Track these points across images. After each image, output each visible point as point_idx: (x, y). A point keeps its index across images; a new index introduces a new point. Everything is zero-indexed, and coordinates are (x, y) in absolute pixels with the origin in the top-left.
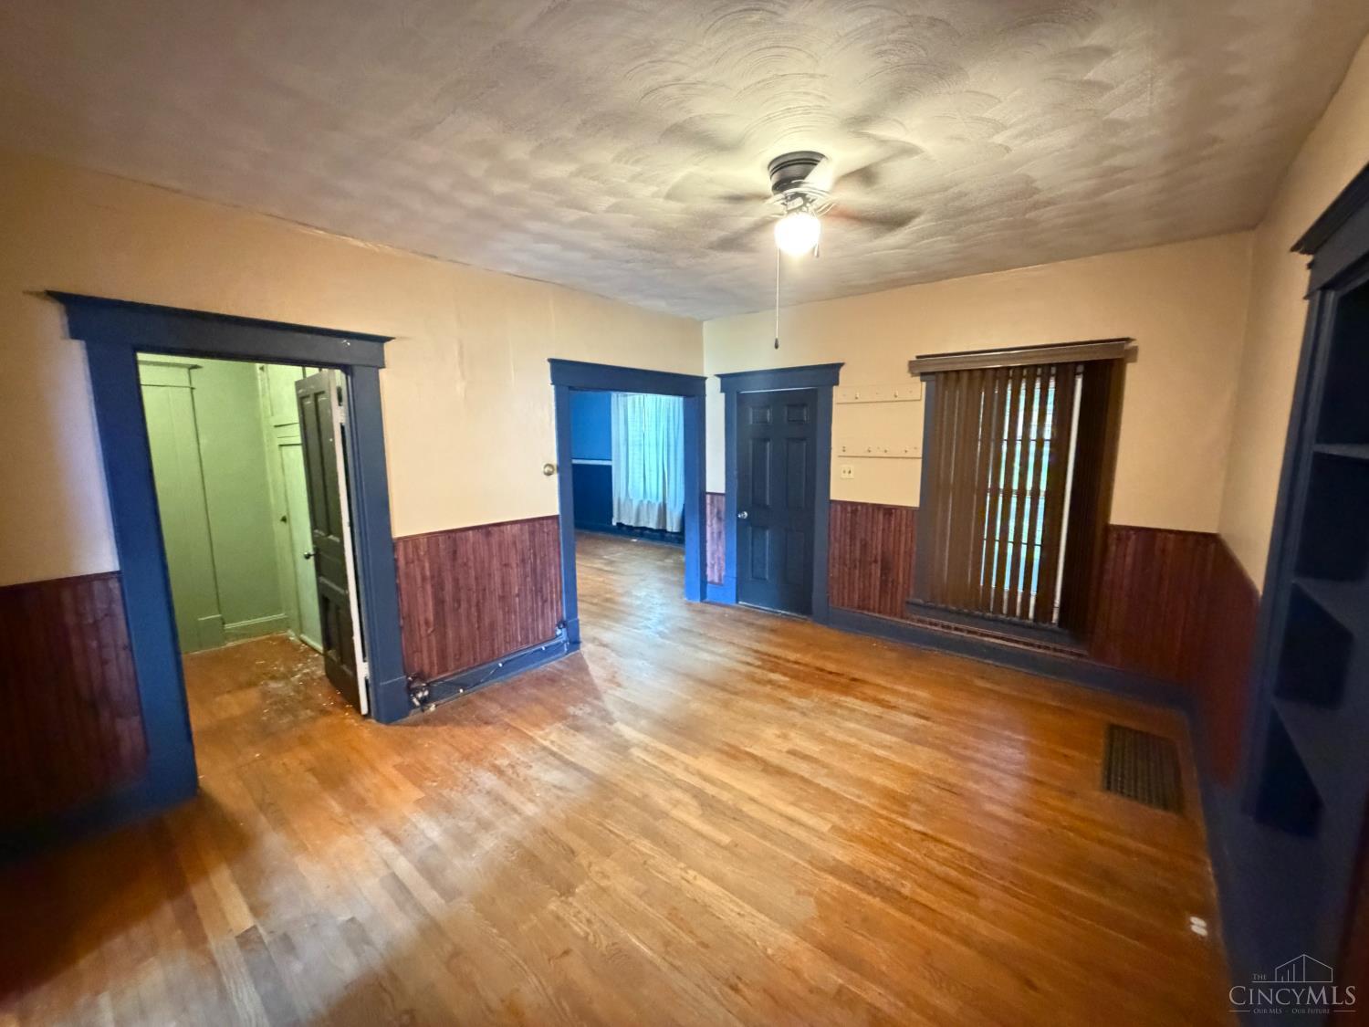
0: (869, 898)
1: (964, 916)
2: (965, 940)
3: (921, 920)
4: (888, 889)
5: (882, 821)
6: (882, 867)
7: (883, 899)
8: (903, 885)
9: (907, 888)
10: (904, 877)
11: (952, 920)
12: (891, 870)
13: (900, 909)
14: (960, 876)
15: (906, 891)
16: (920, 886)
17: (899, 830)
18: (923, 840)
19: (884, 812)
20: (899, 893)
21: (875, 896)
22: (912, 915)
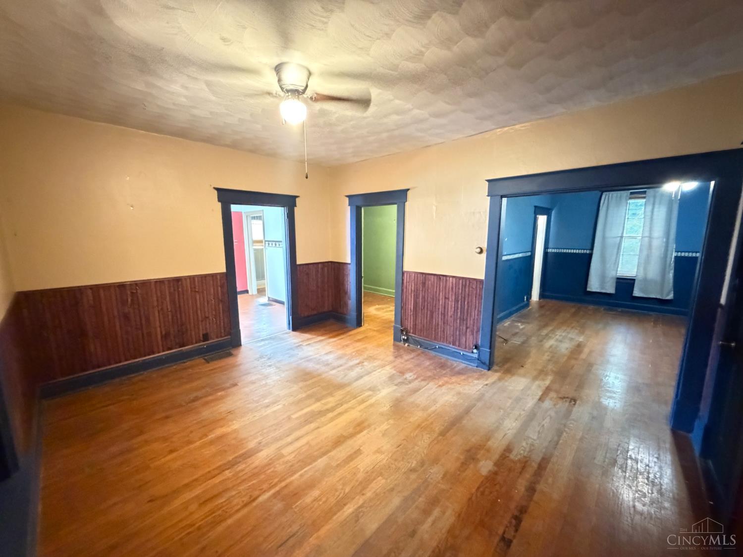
0: (233, 457)
1: (197, 491)
2: (187, 486)
3: (209, 472)
4: (233, 465)
5: (276, 480)
6: (245, 468)
7: (229, 462)
8: (230, 472)
9: (228, 474)
10: (234, 475)
11: (200, 485)
12: (242, 470)
13: (220, 466)
14: (217, 503)
15: (227, 472)
16: (226, 479)
17: (265, 486)
18: (251, 496)
19: (283, 484)
20: (228, 469)
21: (233, 459)
22: (214, 469)
